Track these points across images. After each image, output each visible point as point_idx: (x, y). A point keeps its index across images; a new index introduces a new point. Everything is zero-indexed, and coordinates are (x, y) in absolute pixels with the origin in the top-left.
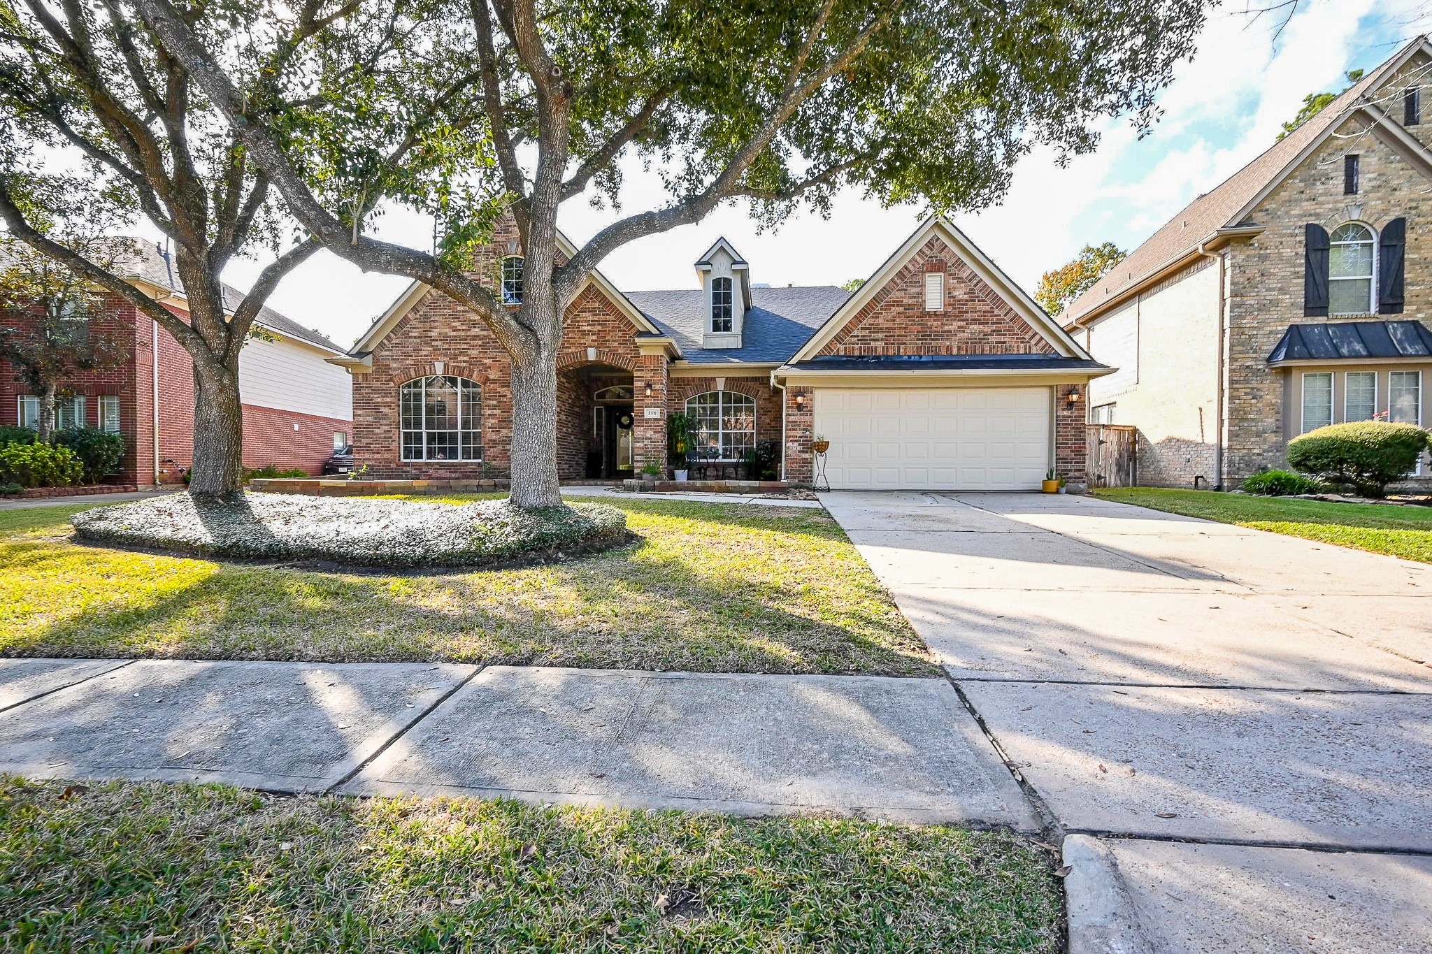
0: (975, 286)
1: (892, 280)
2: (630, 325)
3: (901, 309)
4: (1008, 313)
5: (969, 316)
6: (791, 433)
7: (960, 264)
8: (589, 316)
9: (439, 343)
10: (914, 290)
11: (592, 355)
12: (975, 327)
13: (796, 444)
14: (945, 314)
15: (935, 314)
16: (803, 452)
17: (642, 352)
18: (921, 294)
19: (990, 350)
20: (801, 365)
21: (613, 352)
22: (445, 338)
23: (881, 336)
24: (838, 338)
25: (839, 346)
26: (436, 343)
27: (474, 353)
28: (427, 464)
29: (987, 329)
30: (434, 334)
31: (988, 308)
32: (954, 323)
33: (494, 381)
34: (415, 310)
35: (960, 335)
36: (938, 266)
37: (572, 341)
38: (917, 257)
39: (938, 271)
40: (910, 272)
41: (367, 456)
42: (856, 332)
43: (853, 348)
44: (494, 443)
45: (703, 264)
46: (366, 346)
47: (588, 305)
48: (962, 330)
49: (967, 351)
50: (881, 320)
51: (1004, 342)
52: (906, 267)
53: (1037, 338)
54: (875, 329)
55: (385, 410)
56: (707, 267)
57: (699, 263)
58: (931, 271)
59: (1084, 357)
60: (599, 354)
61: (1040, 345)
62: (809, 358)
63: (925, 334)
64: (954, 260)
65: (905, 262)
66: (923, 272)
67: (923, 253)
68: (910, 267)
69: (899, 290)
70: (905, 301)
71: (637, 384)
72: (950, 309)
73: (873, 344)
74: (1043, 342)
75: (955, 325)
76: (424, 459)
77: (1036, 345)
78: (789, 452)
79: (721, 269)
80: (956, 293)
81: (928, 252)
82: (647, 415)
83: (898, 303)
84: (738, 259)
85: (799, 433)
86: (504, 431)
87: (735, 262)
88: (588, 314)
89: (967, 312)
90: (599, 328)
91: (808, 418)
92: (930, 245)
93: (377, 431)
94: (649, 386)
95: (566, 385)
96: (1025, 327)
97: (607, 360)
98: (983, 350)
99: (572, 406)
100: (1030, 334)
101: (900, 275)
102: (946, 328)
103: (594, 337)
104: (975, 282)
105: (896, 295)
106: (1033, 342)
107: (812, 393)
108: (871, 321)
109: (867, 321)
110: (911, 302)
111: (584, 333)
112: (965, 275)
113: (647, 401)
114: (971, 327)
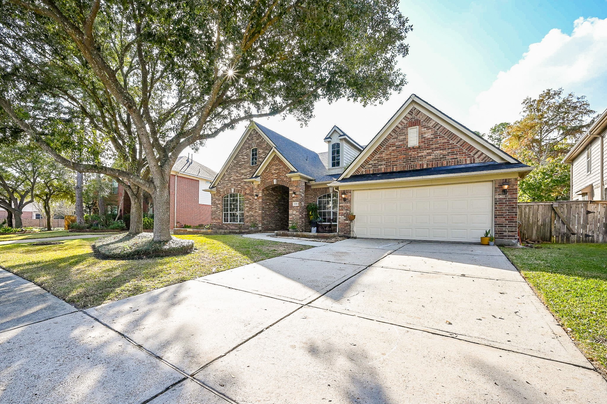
0: (438, 130)
1: (390, 134)
2: (288, 169)
3: (395, 148)
4: (459, 142)
5: (434, 146)
6: (341, 212)
7: (428, 119)
8: (275, 167)
9: (233, 182)
10: (401, 137)
11: (275, 182)
12: (437, 152)
13: (343, 216)
14: (419, 147)
15: (413, 148)
16: (346, 220)
17: (292, 179)
18: (405, 139)
19: (447, 164)
20: (344, 180)
21: (283, 180)
22: (234, 180)
23: (384, 162)
24: (362, 166)
25: (363, 170)
26: (232, 182)
27: (242, 184)
28: (229, 224)
29: (445, 152)
30: (231, 179)
31: (446, 141)
32: (424, 151)
33: (248, 194)
34: (227, 171)
35: (428, 158)
36: (414, 123)
37: (269, 177)
38: (404, 121)
39: (415, 125)
40: (399, 128)
41: (214, 221)
42: (371, 162)
43: (370, 170)
44: (247, 216)
45: (328, 138)
46: (214, 184)
47: (274, 163)
48: (429, 154)
49: (432, 165)
50: (384, 155)
51: (457, 158)
52: (397, 127)
53: (479, 153)
54: (381, 159)
55: (219, 206)
56: (329, 140)
57: (326, 138)
58: (411, 126)
59: (512, 161)
60: (277, 181)
61: (482, 157)
62: (348, 176)
63: (408, 159)
64: (424, 118)
65: (397, 124)
66: (407, 128)
67: (407, 117)
68: (400, 126)
69: (393, 139)
70: (397, 144)
71: (290, 192)
72: (422, 144)
73: (379, 167)
74: (484, 156)
75: (425, 153)
76: (229, 222)
77: (478, 158)
78: (340, 220)
79: (335, 139)
80: (426, 135)
81: (409, 116)
82: (294, 205)
83: (393, 145)
84: (342, 134)
85: (344, 212)
86: (250, 212)
87: (341, 136)
88: (274, 166)
89: (432, 145)
90: (278, 171)
91: (348, 204)
92: (411, 113)
93: (217, 213)
94: (294, 193)
96: (471, 148)
97: (279, 183)
98: (442, 164)
100: (474, 152)
101: (394, 131)
102: (420, 154)
103: (276, 175)
104: (437, 127)
105: (392, 141)
106: (476, 156)
107: (350, 192)
108: (378, 156)
109: (377, 156)
110: (400, 143)
111: (273, 174)
112: (431, 125)
113: (294, 199)
114: (435, 152)
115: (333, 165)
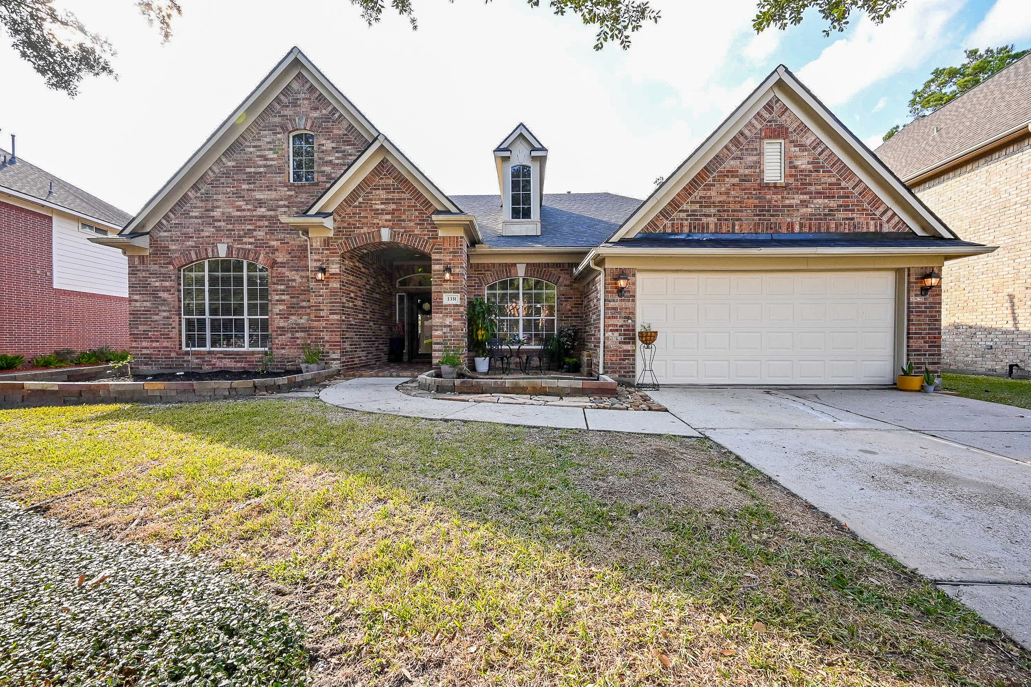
0: (820, 154)
1: (726, 147)
2: (427, 203)
3: (736, 180)
4: (856, 185)
5: (813, 188)
6: (611, 322)
7: (804, 129)
8: (383, 194)
9: (222, 224)
10: (750, 159)
11: (386, 235)
12: (820, 201)
13: (616, 334)
14: (786, 187)
15: (775, 186)
16: (625, 343)
17: (441, 233)
18: (758, 164)
19: (837, 228)
20: (623, 242)
21: (409, 233)
22: (229, 219)
23: (713, 210)
24: (664, 213)
25: (665, 222)
26: (219, 224)
27: (260, 234)
28: (209, 353)
29: (833, 204)
30: (217, 213)
31: (834, 180)
32: (796, 196)
33: (283, 265)
34: (195, 187)
35: (803, 210)
36: (778, 132)
37: (365, 220)
38: (754, 122)
39: (778, 137)
40: (746, 138)
41: (144, 344)
42: (685, 207)
43: (682, 225)
44: (283, 330)
45: (503, 152)
46: (142, 225)
47: (382, 182)
48: (804, 204)
49: (810, 228)
50: (713, 193)
51: (852, 219)
52: (741, 133)
53: (889, 213)
54: (705, 202)
55: (164, 295)
56: (507, 154)
57: (498, 149)
58: (770, 138)
59: (947, 235)
60: (393, 235)
61: (893, 222)
62: (632, 236)
63: (762, 210)
64: (795, 125)
65: (740, 127)
66: (761, 139)
67: (761, 116)
68: (747, 132)
69: (734, 159)
70: (741, 171)
71: (435, 267)
72: (791, 180)
73: (704, 220)
74: (896, 219)
75: (797, 199)
76: (208, 348)
77: (888, 222)
78: (608, 343)
79: (521, 156)
80: (798, 163)
81: (766, 115)
82: (446, 301)
83: (732, 173)
84: (537, 146)
85: (620, 322)
86: (293, 318)
87: (534, 149)
88: (381, 192)
89: (810, 184)
90: (394, 206)
91: (629, 304)
92: (769, 107)
93: (156, 318)
94: (448, 269)
95: (363, 270)
96: (876, 201)
97: (402, 241)
98: (828, 228)
99: (373, 290)
100: (881, 209)
101: (735, 141)
102: (787, 202)
103: (389, 217)
104: (820, 150)
105: (730, 164)
106: (885, 218)
107: (634, 275)
108: (702, 193)
109: (698, 194)
110: (747, 172)
111: (377, 212)
112: (808, 142)
113: (447, 286)
114: (815, 201)
115: (516, 214)
